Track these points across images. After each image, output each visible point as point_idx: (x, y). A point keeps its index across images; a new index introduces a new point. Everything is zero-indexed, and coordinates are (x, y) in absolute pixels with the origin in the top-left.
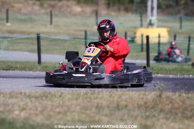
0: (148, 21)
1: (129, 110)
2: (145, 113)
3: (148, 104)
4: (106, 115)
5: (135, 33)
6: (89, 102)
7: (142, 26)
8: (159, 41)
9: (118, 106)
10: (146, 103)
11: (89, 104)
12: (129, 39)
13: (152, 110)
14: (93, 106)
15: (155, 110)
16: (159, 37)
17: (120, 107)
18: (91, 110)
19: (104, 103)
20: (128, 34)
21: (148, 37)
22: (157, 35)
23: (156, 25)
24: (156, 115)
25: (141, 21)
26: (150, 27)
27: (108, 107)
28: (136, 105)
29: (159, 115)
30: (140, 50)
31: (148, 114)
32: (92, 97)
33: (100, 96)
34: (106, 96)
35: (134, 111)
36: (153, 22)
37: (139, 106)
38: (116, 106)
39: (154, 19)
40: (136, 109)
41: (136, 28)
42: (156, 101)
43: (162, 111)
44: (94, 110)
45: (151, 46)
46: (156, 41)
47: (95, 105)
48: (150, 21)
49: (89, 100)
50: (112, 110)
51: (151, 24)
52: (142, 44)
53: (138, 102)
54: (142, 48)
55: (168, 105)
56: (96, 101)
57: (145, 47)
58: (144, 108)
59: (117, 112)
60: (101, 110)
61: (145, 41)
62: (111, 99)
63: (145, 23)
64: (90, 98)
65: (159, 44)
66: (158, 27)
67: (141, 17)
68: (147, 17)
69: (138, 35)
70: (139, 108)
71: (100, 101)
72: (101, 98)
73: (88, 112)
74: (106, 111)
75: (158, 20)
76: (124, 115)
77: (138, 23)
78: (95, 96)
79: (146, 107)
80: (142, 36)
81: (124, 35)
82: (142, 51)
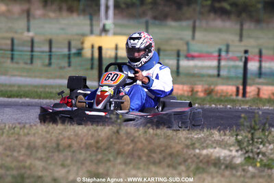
0: (101, 25)
1: (74, 152)
2: (96, 155)
3: (101, 143)
4: (41, 159)
5: (82, 43)
6: (17, 139)
7: (92, 32)
8: (116, 54)
9: (58, 145)
10: (97, 142)
11: (17, 142)
12: (73, 51)
13: (106, 152)
14: (22, 146)
15: (110, 152)
16: (116, 48)
17: (61, 148)
18: (19, 151)
19: (39, 142)
20: (73, 44)
21: (100, 49)
22: (114, 46)
23: (111, 32)
24: (112, 159)
25: (91, 25)
26: (103, 34)
27: (44, 147)
28: (83, 145)
29: (115, 159)
30: (89, 66)
31: (99, 157)
32: (21, 133)
33: (33, 131)
34: (40, 132)
35: (81, 152)
36: (107, 27)
37: (88, 147)
38: (54, 145)
39: (109, 23)
40: (84, 151)
41: (84, 35)
42: (112, 139)
43: (119, 153)
44: (23, 150)
46: (112, 54)
47: (26, 144)
48: (104, 26)
49: (17, 137)
50: (49, 151)
51: (104, 30)
52: (92, 59)
53: (87, 140)
54: (92, 64)
55: (128, 144)
56: (27, 139)
57: (96, 63)
58: (94, 149)
59: (57, 154)
60: (34, 151)
61: (96, 54)
62: (48, 136)
63: (97, 29)
64: (18, 134)
65: (116, 58)
66: (115, 34)
67: (91, 20)
68: (99, 20)
69: (87, 45)
70: (87, 149)
71: (32, 139)
72: (34, 134)
73: (16, 154)
74: (41, 153)
75: (115, 25)
76: (66, 159)
77: (87, 29)
78: (26, 131)
79: (98, 148)
80: (93, 47)
81: (67, 45)
82: (92, 68)
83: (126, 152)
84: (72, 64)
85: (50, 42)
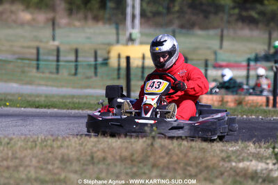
0: (128, 35)
1: (109, 165)
2: (131, 168)
3: (136, 156)
4: (76, 172)
5: (109, 52)
6: (50, 152)
7: (118, 42)
8: (143, 63)
9: (92, 158)
10: (132, 155)
11: (50, 155)
12: (100, 60)
13: (141, 165)
14: (56, 159)
15: (145, 165)
16: (144, 58)
17: (96, 160)
18: (53, 164)
19: (73, 154)
20: (99, 53)
21: (128, 58)
22: (141, 56)
23: (138, 41)
24: (147, 172)
25: (118, 34)
26: (130, 43)
27: (78, 160)
28: (118, 157)
29: (151, 172)
30: (116, 76)
31: (135, 170)
32: (55, 146)
33: (66, 144)
34: (74, 144)
35: (116, 166)
36: (134, 37)
37: (123, 159)
38: (89, 158)
39: (136, 32)
40: (118, 164)
41: (110, 44)
42: (147, 152)
43: (154, 166)
44: (57, 163)
45: (132, 72)
47: (60, 157)
48: (131, 35)
49: (50, 149)
50: (83, 165)
51: (131, 39)
52: (119, 69)
53: (121, 153)
54: (119, 74)
55: (163, 157)
56: (60, 151)
57: (123, 72)
58: (129, 161)
59: (91, 166)
60: (68, 164)
61: (123, 64)
62: (82, 148)
63: (123, 38)
64: (52, 147)
65: (143, 68)
66: (142, 43)
67: (117, 29)
68: (125, 29)
69: (113, 55)
70: (122, 161)
71: (66, 151)
72: (68, 146)
73: (50, 167)
74: (76, 166)
75: (142, 34)
76: (101, 172)
77: (113, 38)
78: (59, 143)
79: (132, 161)
80: (119, 56)
81: (93, 54)
82: (119, 78)
83: (161, 165)
84: (99, 74)
85: (76, 51)
